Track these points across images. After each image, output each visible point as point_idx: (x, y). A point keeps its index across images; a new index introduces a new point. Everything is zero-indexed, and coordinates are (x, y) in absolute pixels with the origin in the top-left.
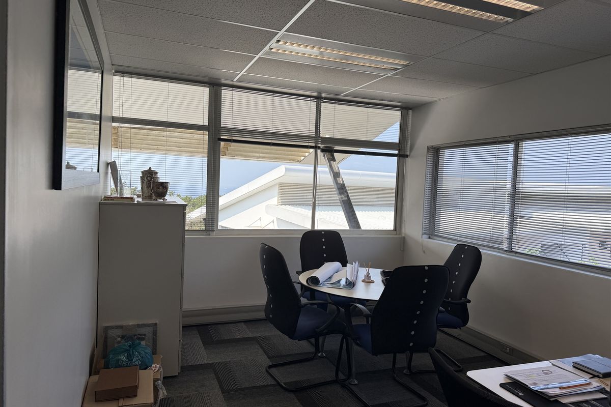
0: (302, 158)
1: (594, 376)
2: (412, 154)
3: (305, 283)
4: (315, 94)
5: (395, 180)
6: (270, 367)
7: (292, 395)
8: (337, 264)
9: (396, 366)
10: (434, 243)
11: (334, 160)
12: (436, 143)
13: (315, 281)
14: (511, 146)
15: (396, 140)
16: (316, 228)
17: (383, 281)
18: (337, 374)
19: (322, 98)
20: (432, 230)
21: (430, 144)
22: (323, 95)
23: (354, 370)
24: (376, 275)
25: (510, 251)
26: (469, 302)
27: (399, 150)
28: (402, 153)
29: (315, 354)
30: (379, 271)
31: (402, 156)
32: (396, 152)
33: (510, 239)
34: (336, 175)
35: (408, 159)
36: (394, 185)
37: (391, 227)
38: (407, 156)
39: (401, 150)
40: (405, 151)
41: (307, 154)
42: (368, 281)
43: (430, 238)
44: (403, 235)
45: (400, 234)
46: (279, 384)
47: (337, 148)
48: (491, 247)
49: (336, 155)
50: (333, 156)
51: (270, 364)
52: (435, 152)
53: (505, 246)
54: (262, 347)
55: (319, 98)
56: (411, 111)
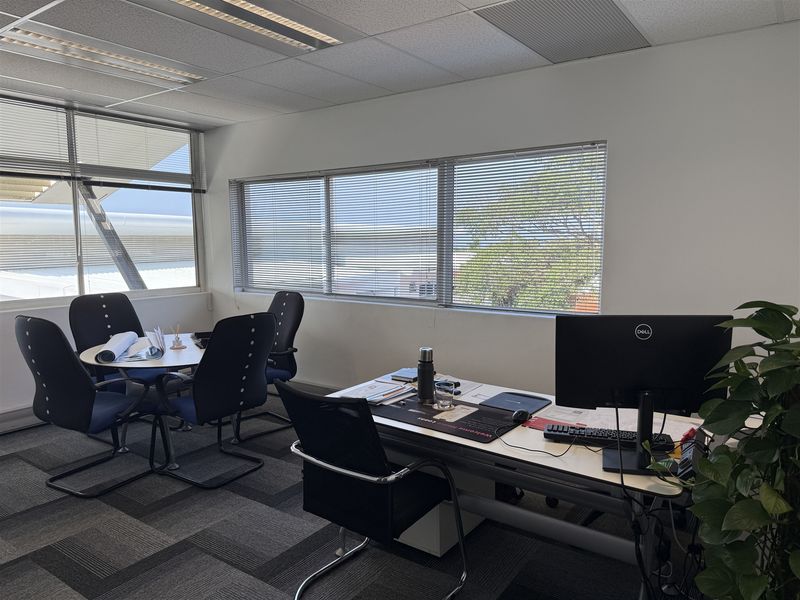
0: (37, 194)
1: (407, 382)
2: (210, 188)
3: (94, 362)
4: (63, 103)
5: (192, 225)
6: (52, 480)
7: (96, 501)
8: (132, 335)
9: (223, 439)
10: (248, 296)
11: (93, 196)
12: (240, 175)
13: (108, 356)
14: (322, 182)
15: (188, 171)
16: (87, 292)
17: (197, 345)
18: (151, 464)
19: (75, 109)
20: (244, 281)
21: (233, 178)
22: (77, 105)
23: (172, 452)
24: (187, 339)
25: (330, 294)
26: (296, 350)
27: (193, 184)
28: (197, 187)
29: (115, 451)
30: (189, 335)
31: (197, 191)
32: (189, 186)
33: (330, 281)
34: (100, 219)
35: (205, 195)
36: (191, 232)
37: (193, 283)
38: (204, 192)
39: (196, 184)
40: (200, 184)
41: (44, 188)
42: (178, 347)
43: (243, 291)
44: (210, 292)
45: (205, 290)
46: (72, 494)
47: (96, 179)
48: (311, 292)
49: (95, 188)
50: (90, 191)
51: (51, 477)
52: (240, 187)
53: (325, 290)
54: (29, 462)
55: (69, 108)
56: (202, 134)
